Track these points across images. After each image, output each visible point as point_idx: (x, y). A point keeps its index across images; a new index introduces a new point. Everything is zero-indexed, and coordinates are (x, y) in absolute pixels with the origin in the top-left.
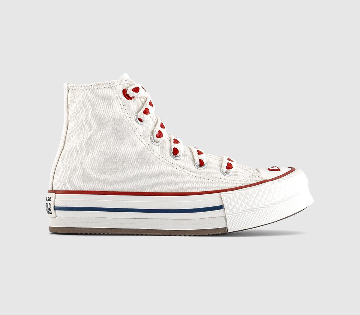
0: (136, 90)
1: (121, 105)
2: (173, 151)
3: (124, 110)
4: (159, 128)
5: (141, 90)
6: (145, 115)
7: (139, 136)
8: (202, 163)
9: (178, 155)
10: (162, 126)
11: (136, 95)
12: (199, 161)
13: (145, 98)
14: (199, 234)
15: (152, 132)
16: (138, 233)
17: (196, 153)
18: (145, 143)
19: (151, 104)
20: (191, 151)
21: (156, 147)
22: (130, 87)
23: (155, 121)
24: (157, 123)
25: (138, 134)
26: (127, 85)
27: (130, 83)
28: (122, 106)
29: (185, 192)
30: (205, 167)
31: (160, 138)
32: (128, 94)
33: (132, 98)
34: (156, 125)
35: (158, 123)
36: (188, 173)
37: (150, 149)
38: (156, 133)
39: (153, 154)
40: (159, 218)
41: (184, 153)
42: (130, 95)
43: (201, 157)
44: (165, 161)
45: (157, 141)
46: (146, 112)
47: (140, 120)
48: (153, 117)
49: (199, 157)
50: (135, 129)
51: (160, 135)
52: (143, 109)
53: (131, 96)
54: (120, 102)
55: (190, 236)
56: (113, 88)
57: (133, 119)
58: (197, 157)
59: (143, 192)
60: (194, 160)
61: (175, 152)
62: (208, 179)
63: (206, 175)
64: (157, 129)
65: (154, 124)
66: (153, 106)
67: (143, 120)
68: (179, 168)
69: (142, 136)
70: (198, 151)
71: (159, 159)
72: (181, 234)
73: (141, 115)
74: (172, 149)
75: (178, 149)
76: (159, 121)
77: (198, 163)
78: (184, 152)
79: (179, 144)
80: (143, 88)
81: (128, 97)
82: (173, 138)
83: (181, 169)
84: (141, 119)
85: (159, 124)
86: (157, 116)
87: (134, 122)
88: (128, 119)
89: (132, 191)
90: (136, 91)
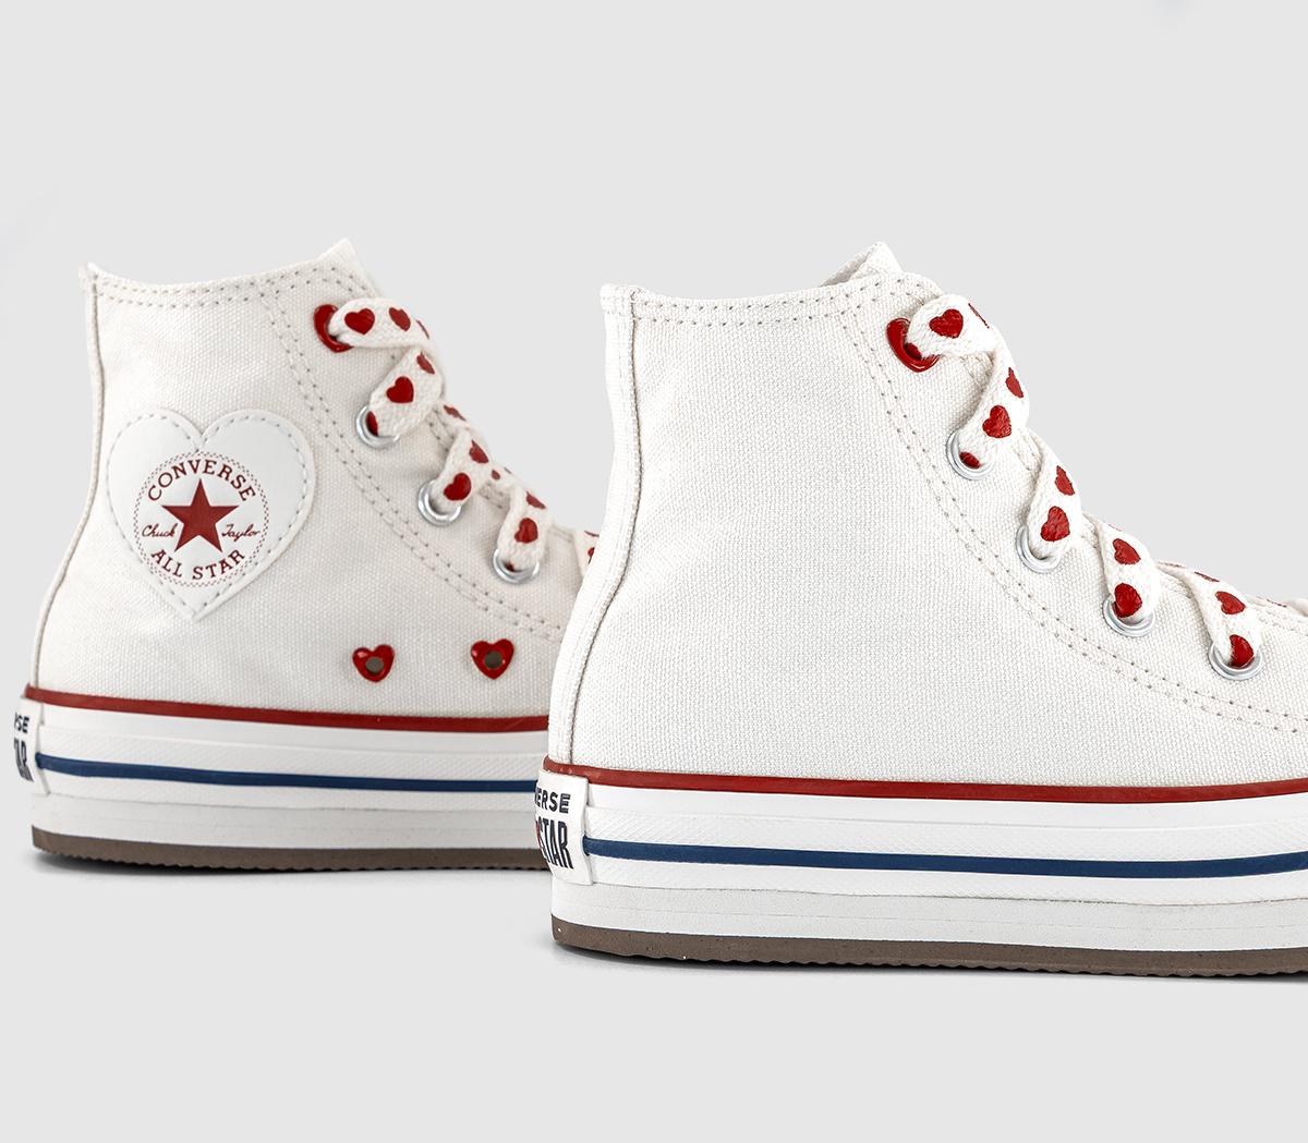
0: (949, 324)
1: (886, 399)
2: (1113, 599)
3: (897, 418)
4: (1050, 496)
5: (970, 322)
6: (992, 441)
7: (966, 534)
8: (1242, 655)
9: (1137, 615)
10: (1064, 485)
11: (947, 347)
12: (1229, 642)
13: (984, 355)
14: (1237, 971)
15: (1024, 515)
16: (966, 962)
17: (1213, 608)
18: (992, 564)
19: (1013, 385)
20: (1191, 595)
21: (1039, 582)
22: (919, 313)
23: (1033, 463)
24: (1040, 468)
25: (960, 524)
26: (907, 303)
27: (919, 294)
28: (889, 399)
29: (1177, 785)
30: (1259, 668)
31: (1056, 542)
32: (915, 344)
33: (928, 363)
34: (1035, 481)
35: (1044, 468)
36: (1185, 701)
37: (1014, 590)
38: (1039, 518)
39: (1030, 614)
40: (1055, 897)
41: (1164, 607)
42: (920, 350)
43: (1241, 624)
44: (1081, 646)
45: (1043, 555)
46: (997, 424)
47: (970, 461)
48: (1022, 442)
49: (1231, 626)
50: (948, 505)
51: (1056, 527)
52: (983, 414)
53: (925, 354)
54: (879, 382)
55: (1196, 976)
56: (847, 320)
57: (938, 455)
58: (1223, 628)
59: (989, 782)
60: (1208, 640)
61: (1126, 602)
62: (1273, 726)
63: (1265, 708)
64: (1044, 501)
65: (1026, 476)
66: (1020, 395)
67: (981, 462)
68: (1144, 679)
69: (979, 536)
70: (1223, 596)
71: (1057, 635)
72: (1154, 970)
73: (973, 438)
74: (1112, 591)
75: (1139, 591)
76: (1046, 460)
77: (1226, 650)
78: (1163, 601)
79: (1138, 565)
80: (977, 314)
81: (912, 357)
82: (1109, 536)
83: (1154, 681)
84: (974, 458)
85: (1050, 476)
86: (1039, 439)
87: (946, 472)
88: (919, 460)
89: (939, 780)
90: (947, 327)
